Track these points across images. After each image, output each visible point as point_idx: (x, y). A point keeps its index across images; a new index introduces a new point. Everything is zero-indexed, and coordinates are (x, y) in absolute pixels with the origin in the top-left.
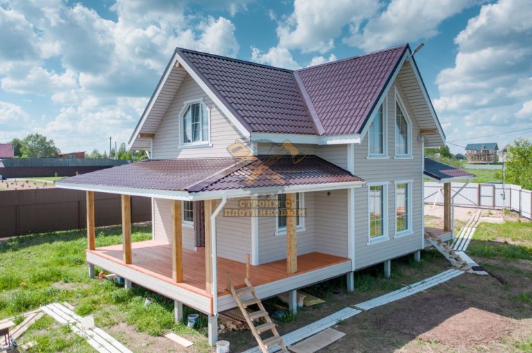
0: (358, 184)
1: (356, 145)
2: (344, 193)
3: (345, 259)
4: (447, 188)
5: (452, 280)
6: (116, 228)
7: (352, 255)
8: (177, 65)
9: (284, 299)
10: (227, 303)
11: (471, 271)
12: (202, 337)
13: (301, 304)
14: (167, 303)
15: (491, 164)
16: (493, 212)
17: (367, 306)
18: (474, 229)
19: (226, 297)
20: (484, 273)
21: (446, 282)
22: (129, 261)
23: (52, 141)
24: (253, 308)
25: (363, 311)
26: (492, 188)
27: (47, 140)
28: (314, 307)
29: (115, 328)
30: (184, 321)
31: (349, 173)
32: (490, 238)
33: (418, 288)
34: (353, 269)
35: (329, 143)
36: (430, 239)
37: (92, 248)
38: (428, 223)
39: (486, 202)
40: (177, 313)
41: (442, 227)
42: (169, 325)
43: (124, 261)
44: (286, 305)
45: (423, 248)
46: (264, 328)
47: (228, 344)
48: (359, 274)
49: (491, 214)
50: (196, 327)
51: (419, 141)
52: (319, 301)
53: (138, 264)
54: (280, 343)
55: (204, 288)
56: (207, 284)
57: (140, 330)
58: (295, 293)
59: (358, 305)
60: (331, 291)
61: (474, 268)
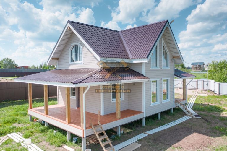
0: (146, 80)
1: (146, 63)
3: (141, 112)
4: (184, 81)
5: (186, 121)
6: (42, 99)
7: (143, 111)
8: (68, 28)
9: (115, 130)
10: (90, 132)
11: (194, 117)
12: (79, 147)
13: (122, 132)
14: (64, 132)
15: (201, 71)
16: (203, 91)
17: (150, 132)
18: (195, 99)
19: (89, 129)
20: (200, 118)
21: (184, 122)
22: (47, 114)
23: (14, 61)
24: (101, 134)
25: (149, 135)
26: (202, 81)
27: (12, 61)
28: (128, 133)
29: (41, 144)
30: (71, 140)
31: (143, 75)
32: (202, 103)
33: (172, 124)
34: (145, 117)
35: (134, 62)
36: (177, 103)
37: (31, 108)
38: (176, 96)
39: (200, 87)
40: (68, 137)
41: (182, 98)
42: (64, 142)
43: (45, 114)
44: (116, 132)
45: (174, 107)
46: (106, 143)
47: (90, 150)
48: (147, 118)
50: (76, 143)
51: (172, 61)
52: (130, 130)
53: (51, 115)
54: (113, 149)
55: (80, 126)
56: (81, 124)
57: (52, 144)
58: (119, 127)
59: (147, 132)
60: (135, 126)
61: (196, 116)
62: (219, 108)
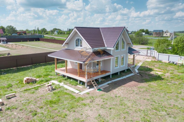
0: (113, 57)
1: (113, 50)
2: (110, 59)
3: (110, 72)
5: (132, 76)
7: (111, 71)
8: (75, 31)
9: (98, 80)
11: (136, 74)
12: (84, 86)
13: (101, 80)
14: (77, 80)
15: (160, 37)
17: (113, 81)
18: (142, 63)
19: (88, 79)
20: (139, 74)
21: (130, 76)
22: (67, 72)
24: (93, 81)
25: (113, 82)
28: (104, 81)
29: (67, 85)
30: (80, 83)
31: (111, 55)
32: (144, 66)
33: (124, 77)
34: (111, 74)
36: (129, 67)
37: (56, 69)
40: (79, 82)
42: (77, 84)
43: (66, 72)
44: (98, 81)
45: (127, 69)
46: (95, 84)
47: (89, 87)
48: (112, 75)
49: (149, 58)
50: (82, 84)
51: (127, 46)
52: (105, 80)
54: (98, 87)
55: (85, 78)
56: (85, 77)
57: (72, 85)
58: (100, 78)
59: (112, 81)
60: (107, 78)
61: (137, 73)
62: (152, 69)
